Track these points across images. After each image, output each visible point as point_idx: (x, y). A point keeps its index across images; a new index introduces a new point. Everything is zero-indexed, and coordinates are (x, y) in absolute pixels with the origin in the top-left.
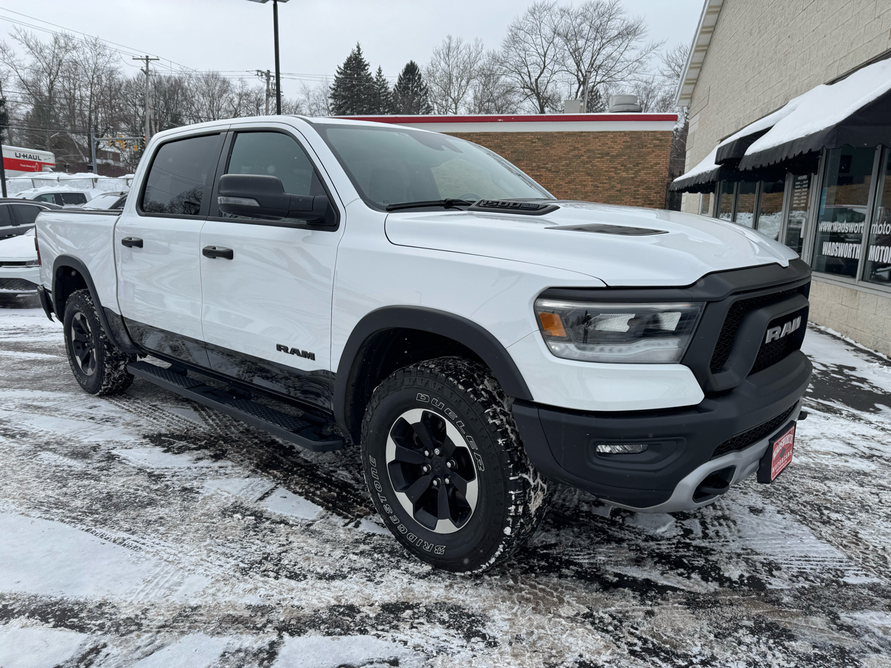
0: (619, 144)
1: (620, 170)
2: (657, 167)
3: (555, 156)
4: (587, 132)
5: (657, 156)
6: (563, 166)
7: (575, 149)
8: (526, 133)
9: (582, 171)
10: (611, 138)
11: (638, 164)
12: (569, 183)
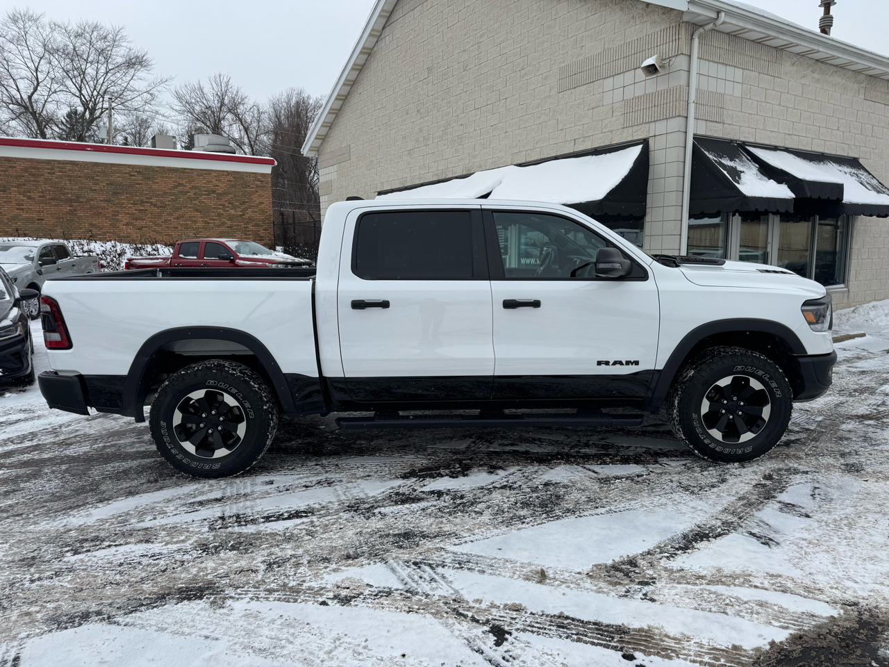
0: (224, 182)
1: (228, 207)
2: (262, 206)
3: (158, 191)
4: (190, 169)
5: (261, 196)
6: (169, 201)
7: (179, 185)
8: (122, 165)
9: (190, 207)
10: (215, 176)
11: (244, 203)
12: (178, 218)
